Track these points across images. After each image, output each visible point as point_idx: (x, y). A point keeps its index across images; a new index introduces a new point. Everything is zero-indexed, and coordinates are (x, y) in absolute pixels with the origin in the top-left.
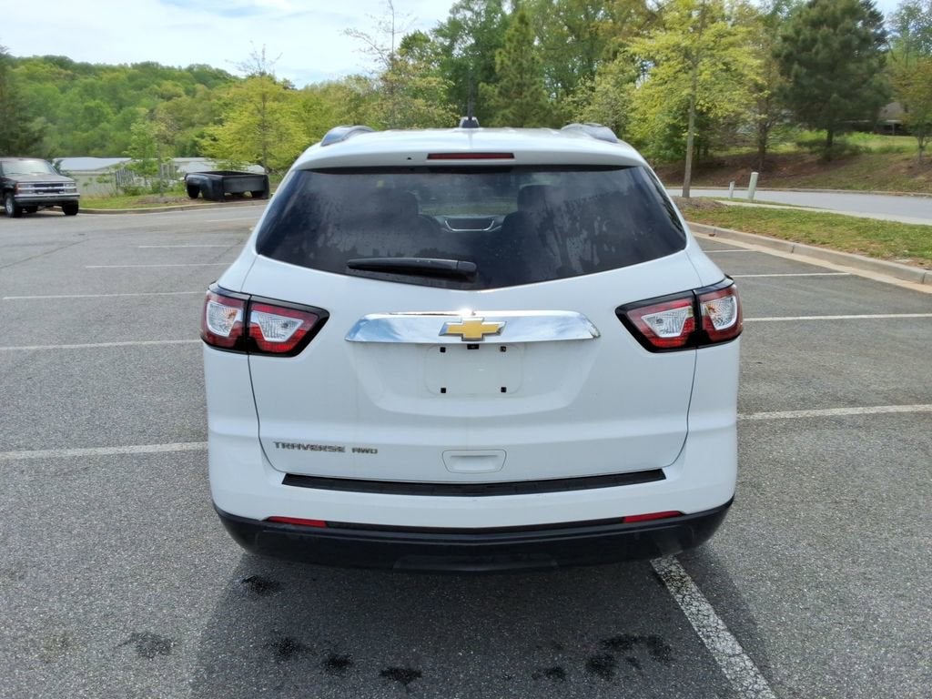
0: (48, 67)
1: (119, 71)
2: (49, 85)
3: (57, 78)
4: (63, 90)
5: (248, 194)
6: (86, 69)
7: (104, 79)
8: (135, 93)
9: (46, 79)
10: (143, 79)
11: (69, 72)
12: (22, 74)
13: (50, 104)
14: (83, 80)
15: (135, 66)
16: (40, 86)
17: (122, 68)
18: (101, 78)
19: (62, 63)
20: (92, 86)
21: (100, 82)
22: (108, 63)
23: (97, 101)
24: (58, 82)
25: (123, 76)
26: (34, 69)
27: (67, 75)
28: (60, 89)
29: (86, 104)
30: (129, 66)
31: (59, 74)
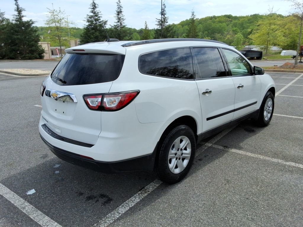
0: (224, 18)
1: (245, 18)
2: (224, 24)
3: (227, 22)
4: (228, 25)
5: (255, 58)
6: (236, 18)
7: (240, 21)
8: (249, 24)
9: (223, 22)
10: (253, 20)
11: (230, 19)
12: (217, 21)
13: (223, 30)
14: (234, 21)
15: (251, 16)
16: (221, 24)
17: (247, 17)
18: (239, 21)
19: (229, 17)
20: (236, 23)
21: (239, 22)
22: (243, 16)
23: (236, 28)
24: (227, 23)
25: (246, 19)
26: (221, 19)
27: (230, 20)
28: (227, 25)
29: (233, 29)
30: (249, 16)
31: (227, 20)
